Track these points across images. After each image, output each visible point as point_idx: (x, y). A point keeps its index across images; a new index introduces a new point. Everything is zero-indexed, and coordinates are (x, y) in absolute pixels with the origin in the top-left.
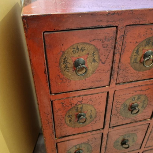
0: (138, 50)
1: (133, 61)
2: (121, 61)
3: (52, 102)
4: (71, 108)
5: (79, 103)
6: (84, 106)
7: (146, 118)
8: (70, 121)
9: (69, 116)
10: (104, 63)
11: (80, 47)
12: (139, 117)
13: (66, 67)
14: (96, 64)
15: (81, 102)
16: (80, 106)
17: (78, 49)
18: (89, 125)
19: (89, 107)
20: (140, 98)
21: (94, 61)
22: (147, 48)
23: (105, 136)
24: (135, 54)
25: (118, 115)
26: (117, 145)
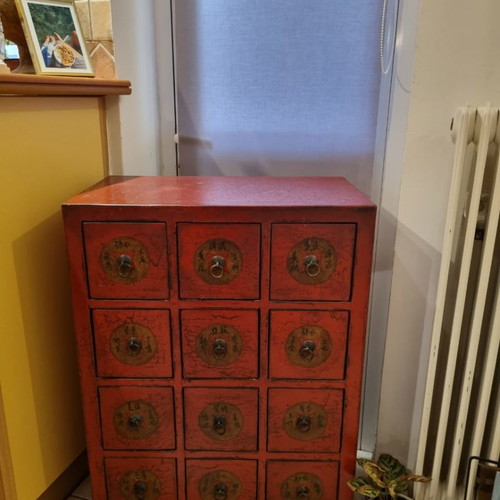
0: (201, 253)
1: (197, 268)
2: (181, 265)
3: (91, 310)
4: (118, 327)
5: (129, 321)
6: (137, 326)
7: (249, 375)
8: (118, 349)
9: (117, 340)
10: (156, 266)
11: (123, 242)
12: (233, 370)
13: (108, 264)
14: (147, 265)
15: (131, 318)
16: (131, 326)
17: (121, 243)
18: (148, 365)
19: (145, 330)
20: (225, 331)
21: (143, 260)
22: (213, 252)
23: (178, 396)
24: (198, 258)
25: (194, 355)
26: (206, 425)
